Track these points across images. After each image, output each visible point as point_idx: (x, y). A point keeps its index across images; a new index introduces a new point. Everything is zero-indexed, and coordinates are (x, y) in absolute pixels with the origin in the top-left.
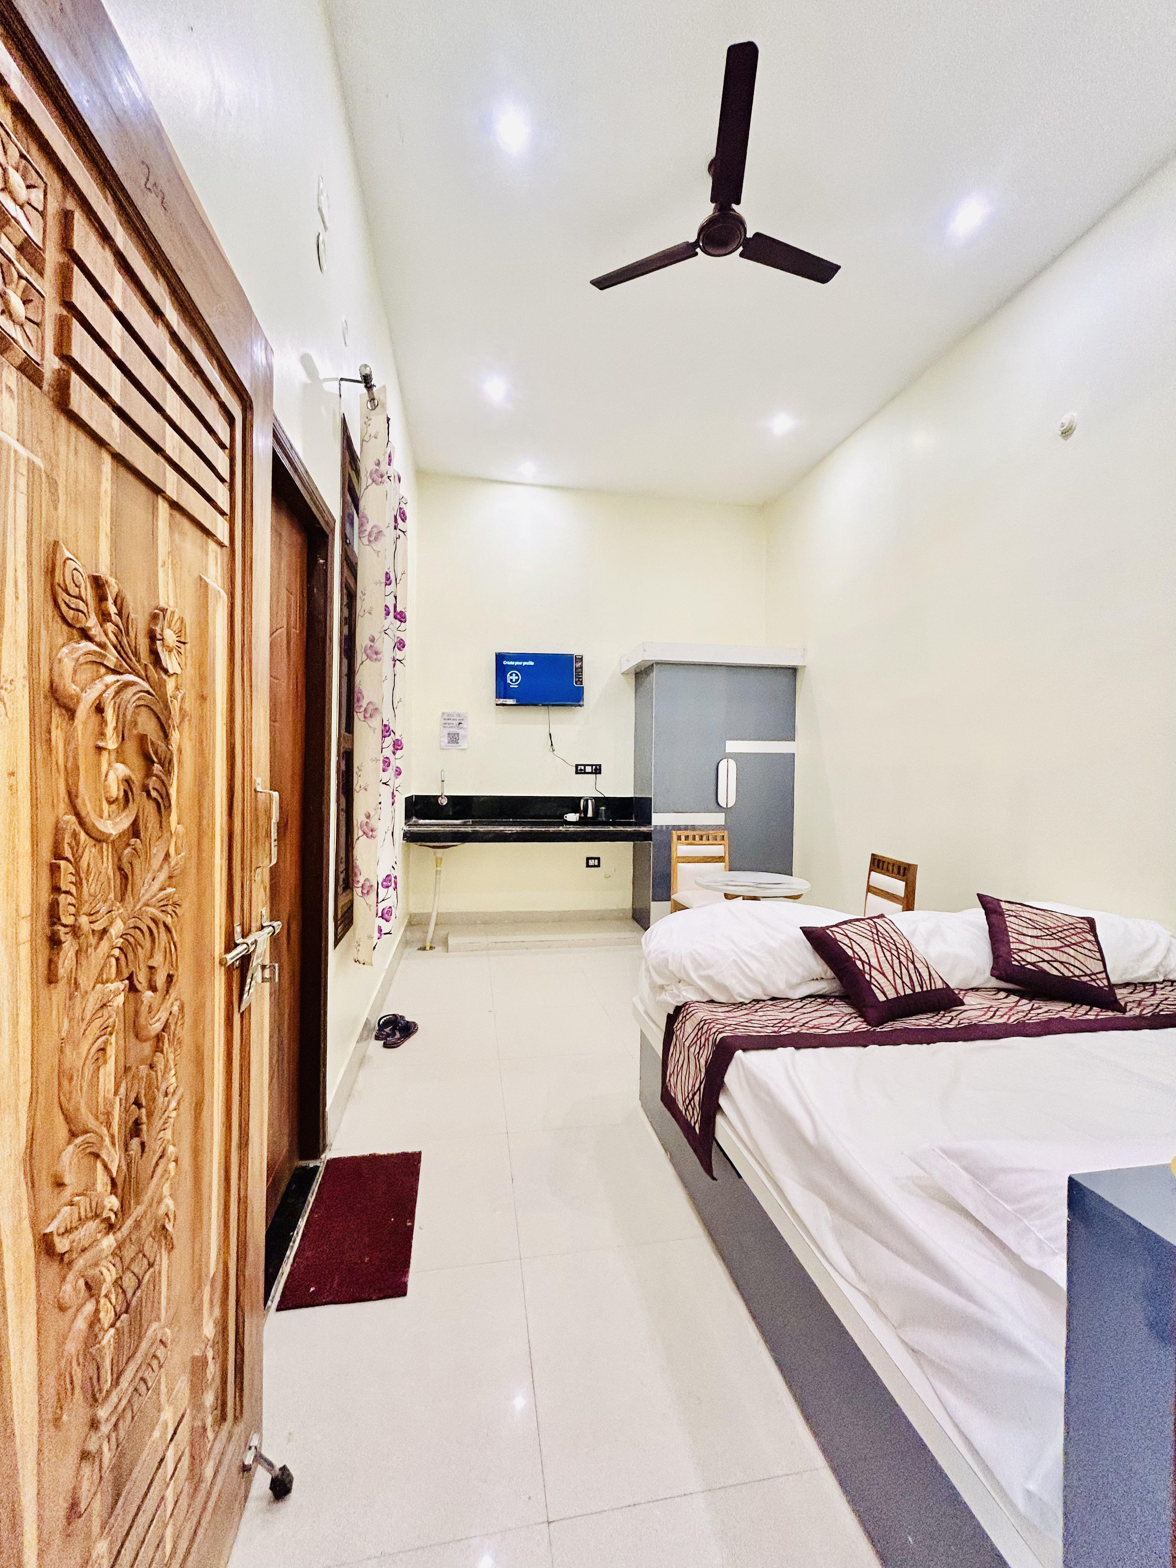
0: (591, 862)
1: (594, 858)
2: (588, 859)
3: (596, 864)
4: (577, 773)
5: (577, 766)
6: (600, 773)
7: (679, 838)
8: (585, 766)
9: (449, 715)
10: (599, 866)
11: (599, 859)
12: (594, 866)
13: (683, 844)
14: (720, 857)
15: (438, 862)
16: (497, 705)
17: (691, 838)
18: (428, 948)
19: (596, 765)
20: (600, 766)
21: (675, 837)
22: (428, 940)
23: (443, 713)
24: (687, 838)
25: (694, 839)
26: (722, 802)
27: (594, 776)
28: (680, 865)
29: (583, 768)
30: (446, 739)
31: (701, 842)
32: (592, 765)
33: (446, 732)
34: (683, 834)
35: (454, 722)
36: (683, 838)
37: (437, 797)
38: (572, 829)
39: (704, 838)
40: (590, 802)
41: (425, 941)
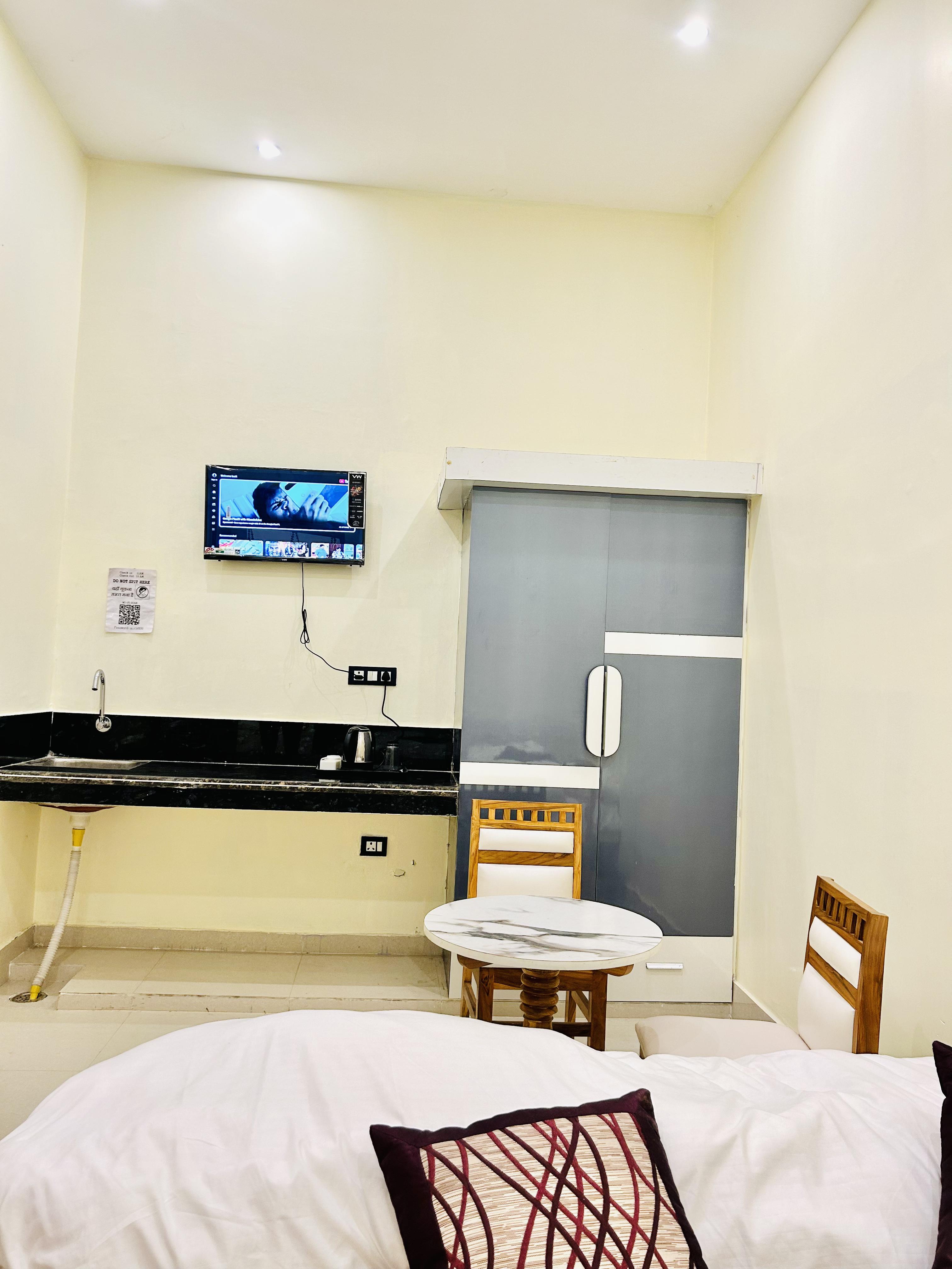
0: (370, 846)
1: (377, 839)
2: (365, 840)
3: (380, 849)
4: (351, 682)
5: (352, 669)
6: (393, 683)
7: (484, 814)
8: (366, 669)
9: (123, 573)
10: (383, 853)
11: (384, 840)
12: (376, 854)
13: (491, 826)
14: (565, 855)
15: (78, 833)
16: (207, 557)
17: (507, 814)
18: (33, 997)
19: (386, 670)
20: (394, 670)
21: (476, 813)
22: (37, 981)
23: (112, 571)
24: (499, 815)
25: (514, 816)
26: (594, 747)
27: (381, 688)
28: (483, 869)
29: (362, 673)
30: (116, 616)
31: (527, 823)
32: (378, 670)
33: (116, 603)
34: (492, 805)
35: (132, 586)
36: (492, 814)
37: (92, 718)
38: (329, 785)
39: (535, 816)
40: (361, 737)
41: (31, 981)
